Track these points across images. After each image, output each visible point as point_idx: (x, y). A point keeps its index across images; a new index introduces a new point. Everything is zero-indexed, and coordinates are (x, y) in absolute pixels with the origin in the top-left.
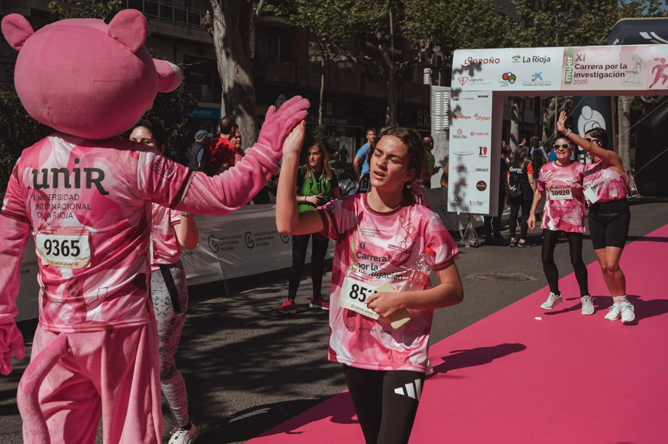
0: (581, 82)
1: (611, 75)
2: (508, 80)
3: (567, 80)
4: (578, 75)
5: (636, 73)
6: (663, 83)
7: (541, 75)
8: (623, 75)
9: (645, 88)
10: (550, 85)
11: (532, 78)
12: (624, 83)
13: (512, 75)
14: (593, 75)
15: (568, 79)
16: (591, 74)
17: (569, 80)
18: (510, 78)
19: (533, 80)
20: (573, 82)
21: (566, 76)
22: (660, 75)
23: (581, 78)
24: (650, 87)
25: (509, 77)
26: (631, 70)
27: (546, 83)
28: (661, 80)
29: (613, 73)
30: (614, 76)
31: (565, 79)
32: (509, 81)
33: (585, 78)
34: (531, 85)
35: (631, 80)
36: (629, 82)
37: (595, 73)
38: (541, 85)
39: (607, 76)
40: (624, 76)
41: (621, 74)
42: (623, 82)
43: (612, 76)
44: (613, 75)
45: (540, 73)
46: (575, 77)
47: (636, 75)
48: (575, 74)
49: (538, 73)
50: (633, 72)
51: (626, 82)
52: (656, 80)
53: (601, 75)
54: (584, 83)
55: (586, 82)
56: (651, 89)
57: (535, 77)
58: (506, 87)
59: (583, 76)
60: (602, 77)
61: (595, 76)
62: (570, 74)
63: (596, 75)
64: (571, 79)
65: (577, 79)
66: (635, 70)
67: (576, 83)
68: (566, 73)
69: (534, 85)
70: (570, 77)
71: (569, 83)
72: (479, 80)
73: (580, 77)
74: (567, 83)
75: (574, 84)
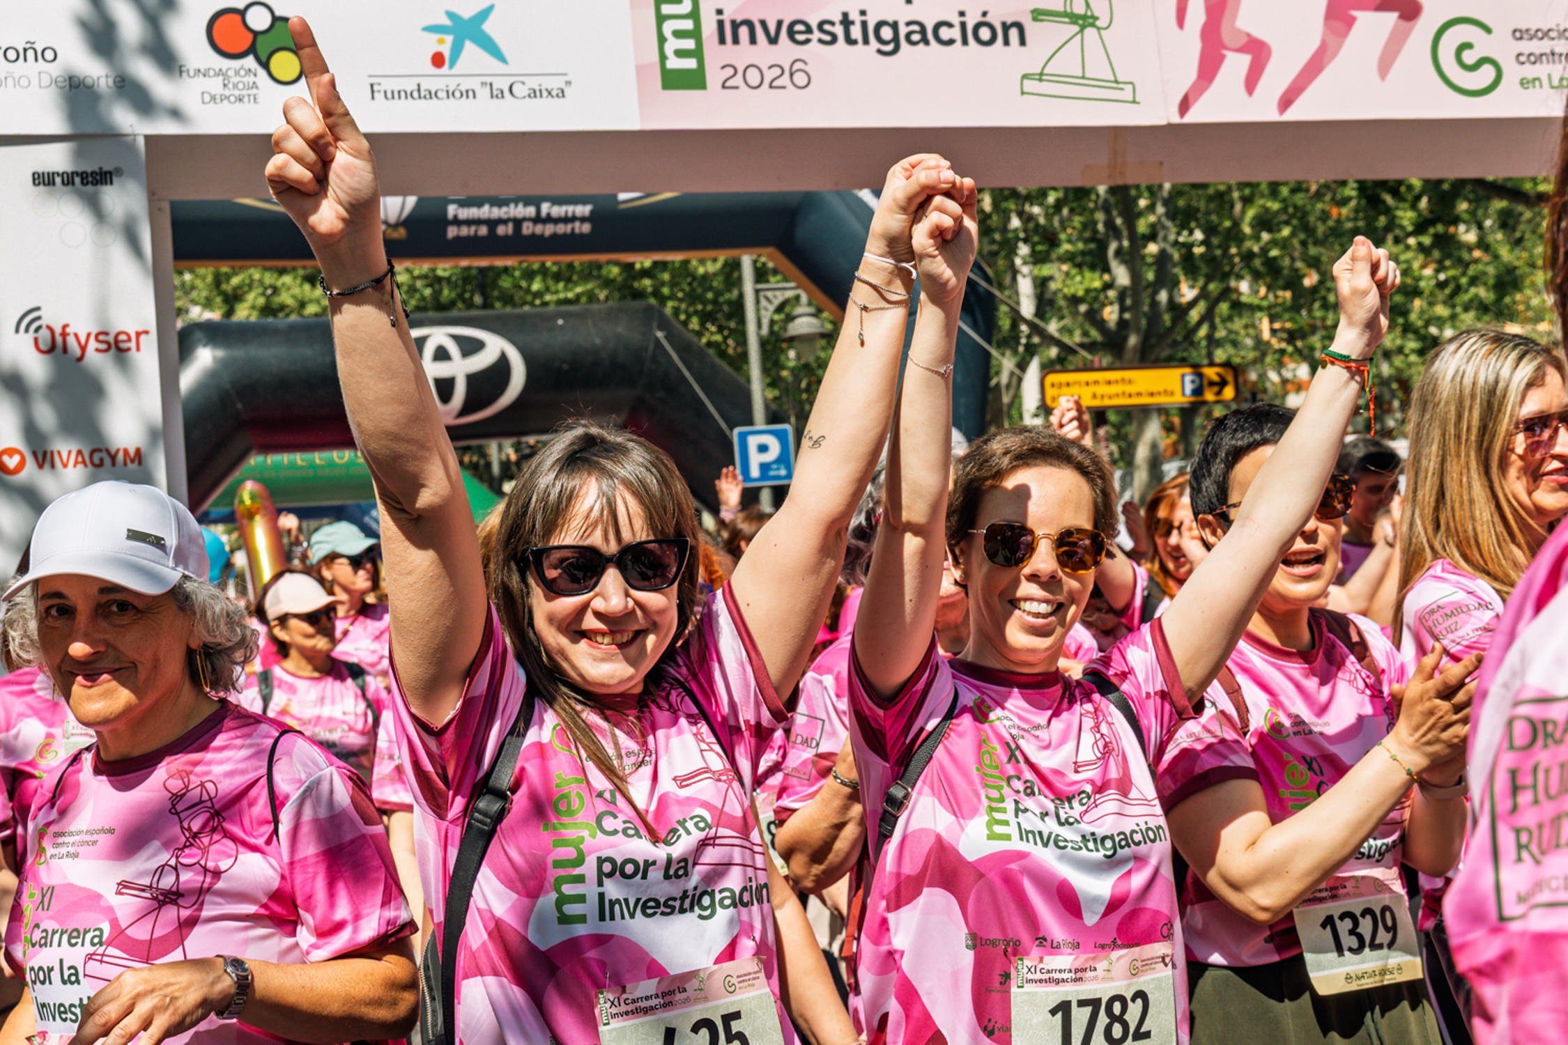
0: (770, 75)
1: (945, 33)
2: (250, 61)
3: (674, 63)
4: (744, 32)
5: (1085, 21)
6: (1251, 83)
7: (487, 27)
8: (1014, 33)
10: (562, 93)
11: (433, 44)
12: (1029, 85)
13: (275, 19)
14: (839, 30)
15: (680, 53)
16: (820, 26)
17: (691, 63)
18: (263, 47)
19: (438, 60)
20: (714, 76)
21: (662, 40)
22: (1226, 36)
23: (763, 53)
24: (1184, 106)
25: (256, 34)
26: (1062, 9)
27: (533, 83)
28: (1235, 65)
29: (956, 20)
30: (965, 42)
31: (663, 57)
32: (265, 65)
33: (785, 51)
34: (432, 95)
35: (1067, 63)
36: (1060, 79)
37: (846, 22)
38: (497, 95)
39: (927, 43)
40: (1023, 42)
41: (1006, 27)
42: (1025, 77)
43: (951, 42)
44: (955, 33)
45: (485, 13)
46: (722, 41)
47: (1089, 31)
48: (721, 24)
49: (467, 13)
50: (1073, 18)
51: (1040, 77)
52: (1209, 68)
53: (887, 33)
54: (785, 80)
55: (800, 79)
56: (1192, 117)
57: (449, 39)
58: (246, 107)
59: (773, 40)
60: (896, 39)
61: (850, 41)
62: (688, 25)
63: (856, 32)
64: (698, 53)
65: (743, 54)
66: (1079, 9)
67: (738, 80)
68: (661, 19)
69: (450, 94)
70: (690, 44)
71: (694, 80)
72: (22, 55)
73: (753, 40)
74: (673, 80)
75: (724, 87)
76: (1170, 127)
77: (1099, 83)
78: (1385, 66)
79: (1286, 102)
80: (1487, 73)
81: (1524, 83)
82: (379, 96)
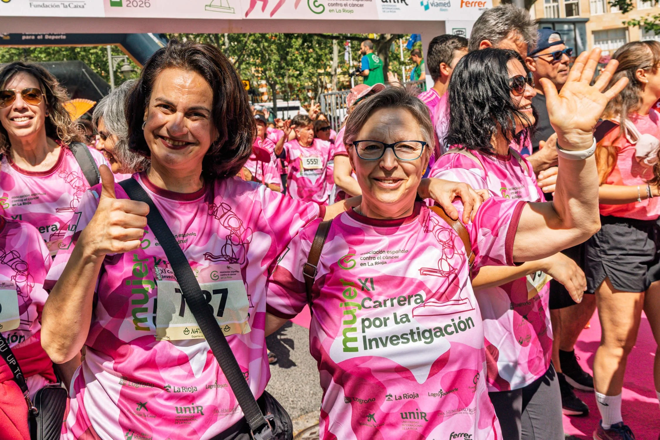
0: (139, 3)
6: (263, 9)
9: (240, 16)
10: (83, 7)
12: (207, 8)
20: (125, 3)
24: (247, 14)
27: (75, 4)
28: (259, 4)
34: (47, 6)
35: (217, 3)
36: (215, 6)
38: (65, 7)
42: (206, 6)
51: (210, 6)
52: (253, 4)
54: (143, 5)
55: (147, 5)
56: (250, 17)
67: (131, 5)
69: (52, 6)
71: (119, 4)
74: (113, 4)
75: (127, 6)
76: (243, 20)
77: (225, 8)
78: (296, 5)
79: (272, 14)
80: (321, 8)
81: (330, 11)
82: (33, 6)
